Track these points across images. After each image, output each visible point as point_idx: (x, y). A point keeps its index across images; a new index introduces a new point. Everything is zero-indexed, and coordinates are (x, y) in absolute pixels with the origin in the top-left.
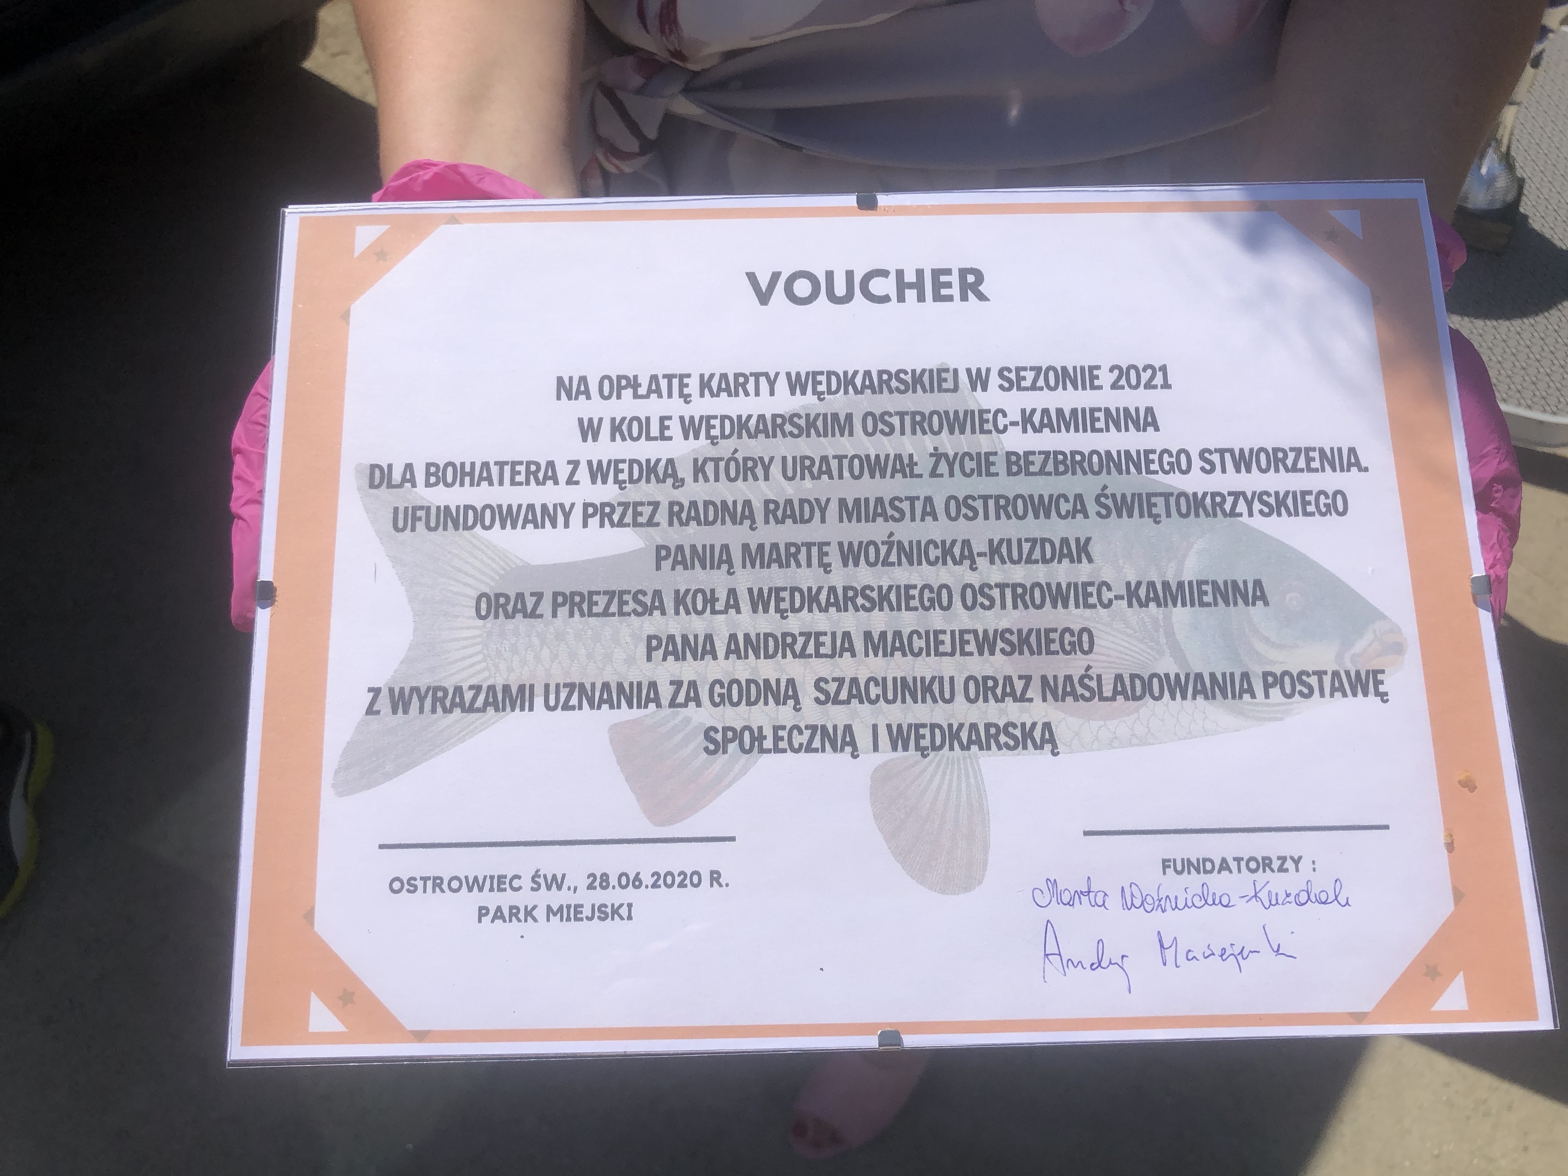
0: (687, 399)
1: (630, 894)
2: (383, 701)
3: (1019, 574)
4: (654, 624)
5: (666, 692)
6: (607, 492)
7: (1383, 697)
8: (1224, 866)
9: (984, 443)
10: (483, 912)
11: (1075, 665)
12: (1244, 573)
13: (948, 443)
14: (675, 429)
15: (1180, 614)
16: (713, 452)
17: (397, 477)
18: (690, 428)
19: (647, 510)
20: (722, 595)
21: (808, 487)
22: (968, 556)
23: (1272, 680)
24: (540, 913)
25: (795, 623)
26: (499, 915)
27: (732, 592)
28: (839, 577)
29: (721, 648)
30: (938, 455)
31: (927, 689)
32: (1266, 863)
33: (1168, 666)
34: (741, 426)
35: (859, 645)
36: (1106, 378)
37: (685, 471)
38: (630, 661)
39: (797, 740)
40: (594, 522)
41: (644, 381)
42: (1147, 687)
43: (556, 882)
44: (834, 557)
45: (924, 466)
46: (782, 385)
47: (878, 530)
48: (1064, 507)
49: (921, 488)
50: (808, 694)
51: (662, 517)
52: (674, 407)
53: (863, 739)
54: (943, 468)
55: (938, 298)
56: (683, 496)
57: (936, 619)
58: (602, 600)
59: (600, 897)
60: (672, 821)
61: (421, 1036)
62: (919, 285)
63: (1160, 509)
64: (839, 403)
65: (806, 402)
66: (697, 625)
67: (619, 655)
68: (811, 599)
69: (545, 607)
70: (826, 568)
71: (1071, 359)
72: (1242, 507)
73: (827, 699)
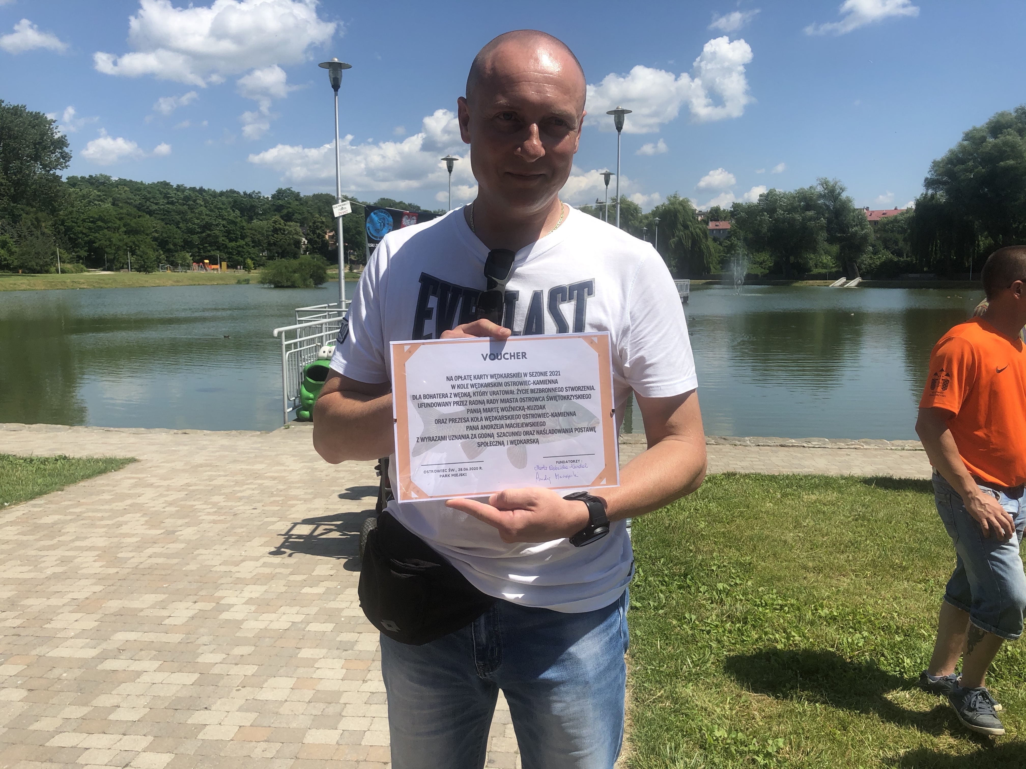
0: (471, 380)
1: (466, 472)
2: (420, 440)
3: (532, 412)
4: (468, 424)
5: (470, 436)
6: (457, 399)
7: (595, 431)
8: (567, 462)
9: (526, 387)
10: (441, 476)
11: (542, 428)
12: (572, 410)
13: (520, 387)
14: (469, 386)
15: (561, 418)
16: (477, 391)
17: (418, 397)
18: (472, 386)
19: (465, 402)
20: (479, 418)
21: (495, 397)
22: (524, 409)
23: (576, 429)
24: (451, 475)
25: (493, 423)
26: (443, 476)
27: (481, 417)
28: (501, 414)
29: (480, 428)
30: (518, 390)
31: (517, 434)
32: (574, 461)
33: (558, 428)
34: (482, 385)
35: (504, 427)
36: (548, 374)
37: (472, 395)
38: (463, 431)
39: (494, 444)
40: (455, 405)
41: (463, 377)
42: (555, 432)
43: (453, 470)
44: (500, 410)
45: (516, 392)
46: (489, 377)
47: (507, 405)
48: (541, 399)
49: (515, 396)
50: (496, 435)
51: (468, 403)
52: (469, 382)
53: (506, 443)
54: (519, 392)
55: (518, 358)
56: (472, 399)
57: (518, 421)
58: (458, 420)
59: (461, 472)
60: (472, 459)
61: (431, 497)
62: (514, 356)
63: (558, 399)
64: (500, 380)
65: (493, 380)
66: (475, 424)
67: (461, 430)
68: (496, 418)
69: (447, 421)
70: (498, 412)
71: (542, 370)
72: (572, 398)
73: (499, 436)
